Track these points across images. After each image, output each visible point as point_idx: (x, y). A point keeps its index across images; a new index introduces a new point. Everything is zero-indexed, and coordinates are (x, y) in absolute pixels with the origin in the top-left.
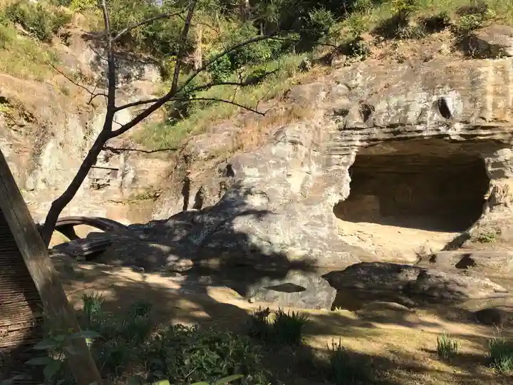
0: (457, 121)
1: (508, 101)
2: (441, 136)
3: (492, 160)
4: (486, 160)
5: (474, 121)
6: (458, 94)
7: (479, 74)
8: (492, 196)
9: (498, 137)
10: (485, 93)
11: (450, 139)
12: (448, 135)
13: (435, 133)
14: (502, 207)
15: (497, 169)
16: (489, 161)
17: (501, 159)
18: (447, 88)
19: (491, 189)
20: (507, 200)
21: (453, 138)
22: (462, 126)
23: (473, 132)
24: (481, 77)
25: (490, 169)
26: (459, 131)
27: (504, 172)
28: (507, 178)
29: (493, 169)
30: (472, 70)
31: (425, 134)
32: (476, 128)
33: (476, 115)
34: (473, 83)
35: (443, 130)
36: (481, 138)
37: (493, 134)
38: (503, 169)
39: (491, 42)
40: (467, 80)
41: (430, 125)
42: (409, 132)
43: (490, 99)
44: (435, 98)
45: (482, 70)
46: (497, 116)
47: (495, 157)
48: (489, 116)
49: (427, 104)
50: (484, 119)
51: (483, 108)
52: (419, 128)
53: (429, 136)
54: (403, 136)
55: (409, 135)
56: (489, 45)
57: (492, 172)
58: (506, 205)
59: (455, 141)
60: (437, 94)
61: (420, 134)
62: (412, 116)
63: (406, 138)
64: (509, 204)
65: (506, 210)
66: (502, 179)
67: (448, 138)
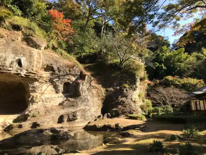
0: (24, 69)
1: (40, 65)
2: (18, 74)
3: (32, 86)
4: (30, 85)
5: (30, 70)
6: (26, 59)
7: (32, 53)
8: (32, 99)
9: (36, 77)
10: (34, 61)
11: (21, 75)
12: (21, 74)
13: (16, 72)
14: (36, 103)
15: (33, 89)
16: (31, 86)
17: (35, 85)
18: (22, 55)
19: (31, 97)
20: (37, 101)
21: (22, 75)
22: (26, 71)
23: (29, 74)
24: (33, 54)
25: (31, 89)
26: (24, 73)
27: (35, 90)
28: (36, 92)
29: (32, 89)
30: (31, 51)
31: (12, 72)
32: (30, 73)
33: (31, 68)
34: (30, 56)
35: (19, 72)
36: (31, 77)
37: (35, 76)
38: (35, 89)
39: (37, 43)
40: (29, 54)
41: (15, 68)
42: (5, 70)
43: (35, 63)
44: (17, 58)
45: (33, 52)
46: (37, 70)
47: (33, 84)
48: (35, 69)
49: (14, 59)
50: (33, 70)
51: (33, 66)
52: (9, 69)
53: (13, 73)
54: (2, 71)
55: (5, 71)
56: (37, 44)
57: (31, 90)
58: (37, 103)
59: (22, 77)
60: (18, 57)
61: (10, 72)
62: (8, 63)
63: (3, 73)
64: (38, 102)
65: (37, 104)
66: (35, 93)
67: (20, 75)
